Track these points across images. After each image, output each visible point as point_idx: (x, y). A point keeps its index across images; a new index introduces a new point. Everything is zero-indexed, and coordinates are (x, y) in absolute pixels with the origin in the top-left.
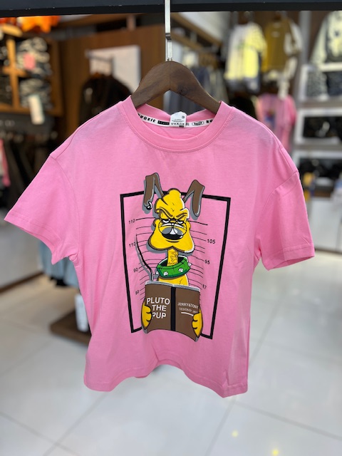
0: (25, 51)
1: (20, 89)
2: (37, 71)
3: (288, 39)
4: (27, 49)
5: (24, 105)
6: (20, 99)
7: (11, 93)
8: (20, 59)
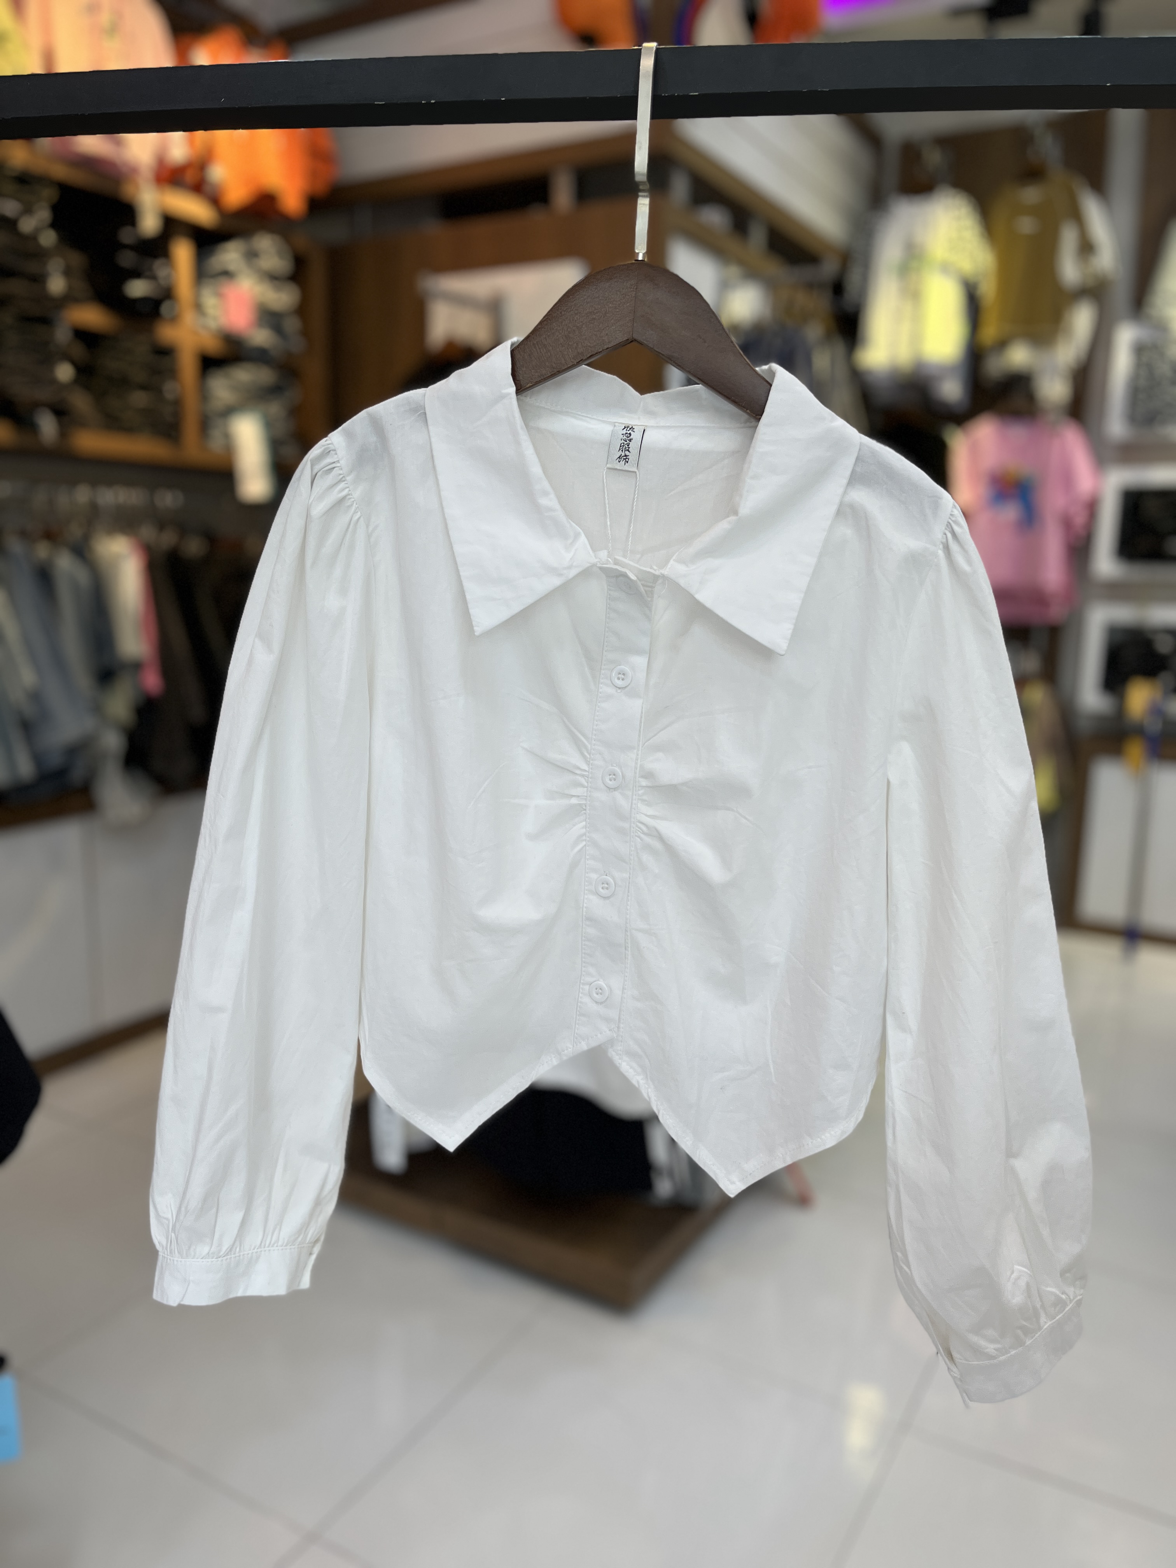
0: (227, 274)
1: (204, 395)
2: (261, 337)
3: (1069, 238)
4: (232, 267)
5: (216, 444)
6: (205, 424)
7: (178, 403)
8: (210, 301)
